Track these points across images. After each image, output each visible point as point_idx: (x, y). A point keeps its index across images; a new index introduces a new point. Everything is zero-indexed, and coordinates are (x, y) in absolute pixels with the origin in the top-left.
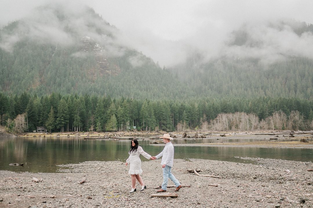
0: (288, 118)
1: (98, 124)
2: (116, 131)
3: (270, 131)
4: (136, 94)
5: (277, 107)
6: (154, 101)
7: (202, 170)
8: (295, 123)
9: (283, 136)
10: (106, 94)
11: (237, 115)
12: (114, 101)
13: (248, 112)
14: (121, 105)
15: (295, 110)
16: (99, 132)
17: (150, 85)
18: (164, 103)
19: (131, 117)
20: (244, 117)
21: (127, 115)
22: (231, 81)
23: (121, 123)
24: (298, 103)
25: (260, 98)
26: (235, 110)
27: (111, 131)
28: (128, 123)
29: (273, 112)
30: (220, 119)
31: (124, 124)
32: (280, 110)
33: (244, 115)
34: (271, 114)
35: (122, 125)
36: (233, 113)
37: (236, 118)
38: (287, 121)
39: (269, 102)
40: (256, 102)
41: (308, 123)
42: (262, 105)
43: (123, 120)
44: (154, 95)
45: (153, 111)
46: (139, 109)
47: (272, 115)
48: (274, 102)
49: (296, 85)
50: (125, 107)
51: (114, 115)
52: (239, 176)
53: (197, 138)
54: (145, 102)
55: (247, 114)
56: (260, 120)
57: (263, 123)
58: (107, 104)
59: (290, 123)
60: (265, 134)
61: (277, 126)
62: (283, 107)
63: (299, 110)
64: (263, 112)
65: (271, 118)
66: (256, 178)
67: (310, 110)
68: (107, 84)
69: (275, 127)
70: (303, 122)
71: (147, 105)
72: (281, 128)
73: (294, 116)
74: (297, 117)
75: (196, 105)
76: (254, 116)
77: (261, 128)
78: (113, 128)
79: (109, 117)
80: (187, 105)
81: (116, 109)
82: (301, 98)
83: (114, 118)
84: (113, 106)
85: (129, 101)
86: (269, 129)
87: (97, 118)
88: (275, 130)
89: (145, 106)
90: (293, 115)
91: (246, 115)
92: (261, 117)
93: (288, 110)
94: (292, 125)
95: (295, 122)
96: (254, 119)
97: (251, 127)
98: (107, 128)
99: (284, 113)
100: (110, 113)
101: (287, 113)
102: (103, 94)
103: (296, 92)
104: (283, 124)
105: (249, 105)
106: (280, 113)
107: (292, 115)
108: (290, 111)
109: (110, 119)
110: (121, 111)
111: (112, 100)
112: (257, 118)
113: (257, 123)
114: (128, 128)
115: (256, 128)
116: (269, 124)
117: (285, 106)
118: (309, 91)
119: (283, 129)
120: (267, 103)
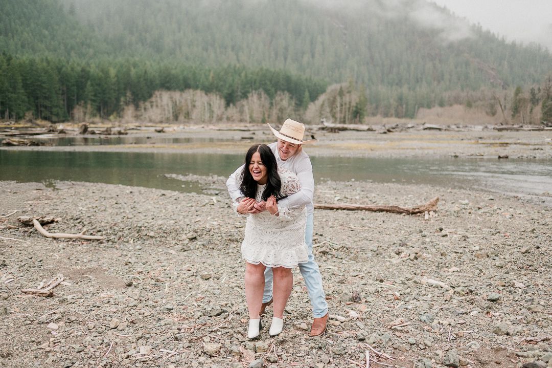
0: (271, 104)
3: (242, 124)
5: (255, 83)
6: (24, 57)
7: (59, 219)
8: (282, 113)
9: (264, 133)
11: (188, 95)
13: (208, 90)
15: (283, 90)
17: (13, 24)
18: (45, 64)
20: (200, 98)
22: (179, 32)
24: (288, 79)
25: (229, 66)
26: (185, 85)
29: (248, 92)
30: (157, 101)
32: (261, 90)
33: (201, 95)
34: (245, 95)
36: (182, 90)
37: (186, 100)
38: (270, 108)
39: (243, 75)
40: (222, 73)
41: (302, 112)
42: (231, 79)
44: (23, 46)
45: (20, 79)
47: (247, 97)
48: (251, 76)
49: (286, 49)
52: (152, 234)
53: (109, 134)
55: (206, 94)
56: (228, 105)
57: (232, 111)
59: (275, 112)
60: (234, 130)
61: (255, 115)
62: (266, 83)
63: (289, 90)
64: (233, 91)
65: (244, 102)
66: (195, 238)
67: (305, 91)
69: (251, 117)
70: (295, 111)
72: (260, 120)
73: (281, 100)
74: (285, 103)
75: (113, 72)
76: (218, 97)
77: (228, 119)
80: (93, 70)
82: (293, 71)
86: (241, 121)
88: (250, 122)
90: (280, 98)
91: (203, 94)
92: (230, 100)
93: (273, 90)
94: (276, 116)
95: (282, 110)
96: (217, 102)
97: (211, 117)
99: (266, 95)
101: (271, 96)
103: (286, 59)
104: (264, 114)
105: (210, 78)
106: (259, 95)
107: (278, 98)
108: (276, 92)
112: (223, 102)
113: (223, 109)
115: (220, 119)
116: (241, 112)
117: (268, 83)
118: (306, 59)
119: (264, 121)
120: (240, 75)
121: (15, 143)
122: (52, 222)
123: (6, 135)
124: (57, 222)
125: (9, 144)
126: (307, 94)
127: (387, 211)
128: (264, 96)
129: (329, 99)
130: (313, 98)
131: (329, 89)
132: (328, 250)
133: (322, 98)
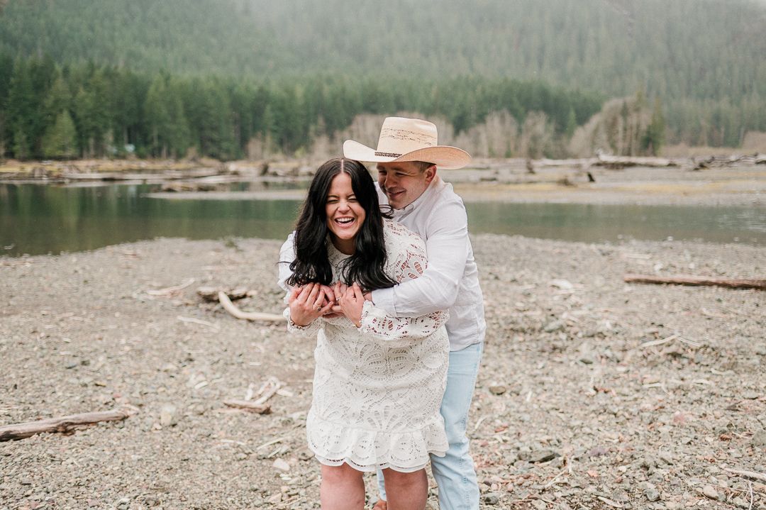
0: (520, 131)
1: (20, 137)
2: (73, 158)
3: (478, 160)
4: (131, 55)
5: (496, 100)
6: (185, 76)
7: (253, 293)
10: (40, 51)
12: (66, 72)
13: (429, 112)
14: (86, 85)
15: (537, 110)
16: (24, 160)
18: (212, 84)
19: (119, 120)
21: (107, 113)
22: (390, 32)
23: (88, 137)
24: (544, 93)
25: (459, 77)
26: (398, 106)
27: (59, 159)
28: (109, 136)
29: (486, 114)
30: (358, 130)
31: (99, 139)
32: (505, 110)
34: (481, 119)
35: (91, 141)
38: (518, 136)
39: (479, 88)
40: (449, 88)
41: (564, 140)
42: (461, 95)
43: (95, 129)
44: (184, 60)
45: (180, 104)
46: (140, 96)
47: (484, 121)
48: (490, 90)
49: (542, 50)
50: (98, 90)
51: (66, 113)
54: (156, 77)
56: (457, 132)
57: (463, 139)
58: (41, 79)
59: (525, 142)
61: (495, 147)
62: (512, 101)
63: (546, 109)
64: (464, 114)
65: (480, 128)
67: (569, 110)
68: (42, 22)
69: (490, 150)
70: (555, 139)
71: (162, 88)
72: (503, 153)
73: (534, 124)
74: (540, 128)
75: (300, 91)
78: (63, 148)
79: (50, 118)
80: (275, 89)
81: (69, 96)
82: (552, 81)
83: (65, 121)
84: (60, 85)
85: (109, 74)
86: (476, 155)
87: (15, 119)
88: (489, 157)
89: (157, 90)
90: (532, 121)
92: (460, 125)
93: (522, 110)
94: (527, 147)
95: (535, 139)
98: (48, 150)
99: (512, 118)
100: (52, 107)
101: (518, 117)
102: (30, 49)
103: (541, 64)
104: (509, 145)
105: (433, 96)
106: (502, 117)
107: (529, 122)
108: (527, 112)
109: (54, 122)
110: (87, 101)
111: (59, 68)
112: (450, 129)
113: (450, 139)
114: (113, 149)
116: (476, 142)
117: (515, 99)
118: (571, 63)
119: (508, 155)
120: (474, 89)
122: (245, 296)
124: (251, 297)
126: (572, 115)
127: (757, 288)
128: (509, 118)
129: (606, 122)
130: (582, 120)
131: (607, 106)
132: (681, 351)
133: (596, 120)
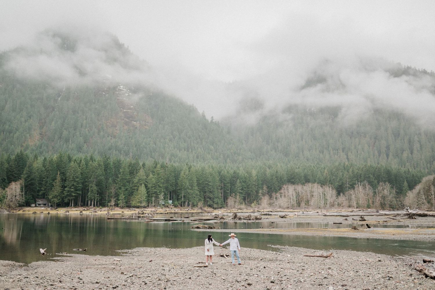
0: (375, 193)
1: (122, 197)
2: (145, 207)
3: (350, 210)
4: (172, 155)
5: (361, 177)
6: (198, 166)
8: (384, 200)
9: (353, 219)
10: (131, 154)
11: (308, 187)
12: (144, 165)
13: (323, 183)
14: (153, 172)
15: (385, 182)
16: (122, 208)
17: (192, 143)
18: (211, 170)
19: (166, 188)
20: (317, 189)
21: (161, 185)
22: (302, 140)
23: (152, 197)
24: (388, 172)
25: (340, 164)
26: (306, 180)
27: (138, 207)
28: (161, 196)
29: (355, 184)
30: (285, 192)
31: (157, 197)
32: (365, 182)
33: (317, 187)
34: (352, 187)
35: (153, 199)
36: (303, 184)
37: (306, 191)
38: (374, 196)
39: (351, 170)
40: (334, 170)
41: (402, 198)
42: (341, 174)
43: (155, 192)
44: (197, 157)
45: (195, 180)
46: (177, 177)
47: (354, 188)
48: (357, 171)
49: (388, 147)
50: (158, 174)
51: (143, 185)
53: (250, 220)
54: (185, 167)
55: (322, 187)
56: (339, 194)
57: (342, 199)
58: (133, 170)
59: (378, 199)
61: (360, 202)
62: (369, 177)
63: (390, 181)
64: (343, 183)
65: (352, 192)
67: (404, 181)
68: (133, 141)
69: (357, 204)
70: (395, 198)
71: (187, 172)
72: (366, 206)
73: (383, 190)
74: (386, 192)
75: (254, 173)
76: (331, 189)
77: (339, 205)
78: (141, 202)
79: (136, 188)
80: (242, 172)
81: (145, 177)
82: (394, 165)
83: (142, 189)
84: (141, 173)
85: (163, 167)
86: (349, 206)
87: (120, 188)
88: (357, 208)
89: (185, 173)
90: (382, 188)
91: (319, 187)
92: (340, 190)
93: (376, 182)
94: (379, 202)
95: (384, 197)
96: (330, 192)
97: (326, 203)
98: (133, 203)
99: (369, 186)
100: (137, 183)
101: (374, 186)
102: (127, 154)
103: (388, 156)
104: (369, 201)
105: (325, 174)
106: (364, 186)
107: (380, 188)
108: (378, 183)
109: (137, 190)
110: (153, 179)
111: (141, 164)
112: (335, 192)
113: (334, 197)
114: (162, 202)
115: (332, 205)
116: (350, 200)
117: (371, 176)
118: (405, 155)
119: (369, 207)
120: (348, 172)
121: (201, 227)
122: (228, 256)
123: (191, 220)
125: (198, 228)
126: (406, 184)
129: (424, 188)
130: (411, 187)
131: (424, 180)
133: (418, 187)
